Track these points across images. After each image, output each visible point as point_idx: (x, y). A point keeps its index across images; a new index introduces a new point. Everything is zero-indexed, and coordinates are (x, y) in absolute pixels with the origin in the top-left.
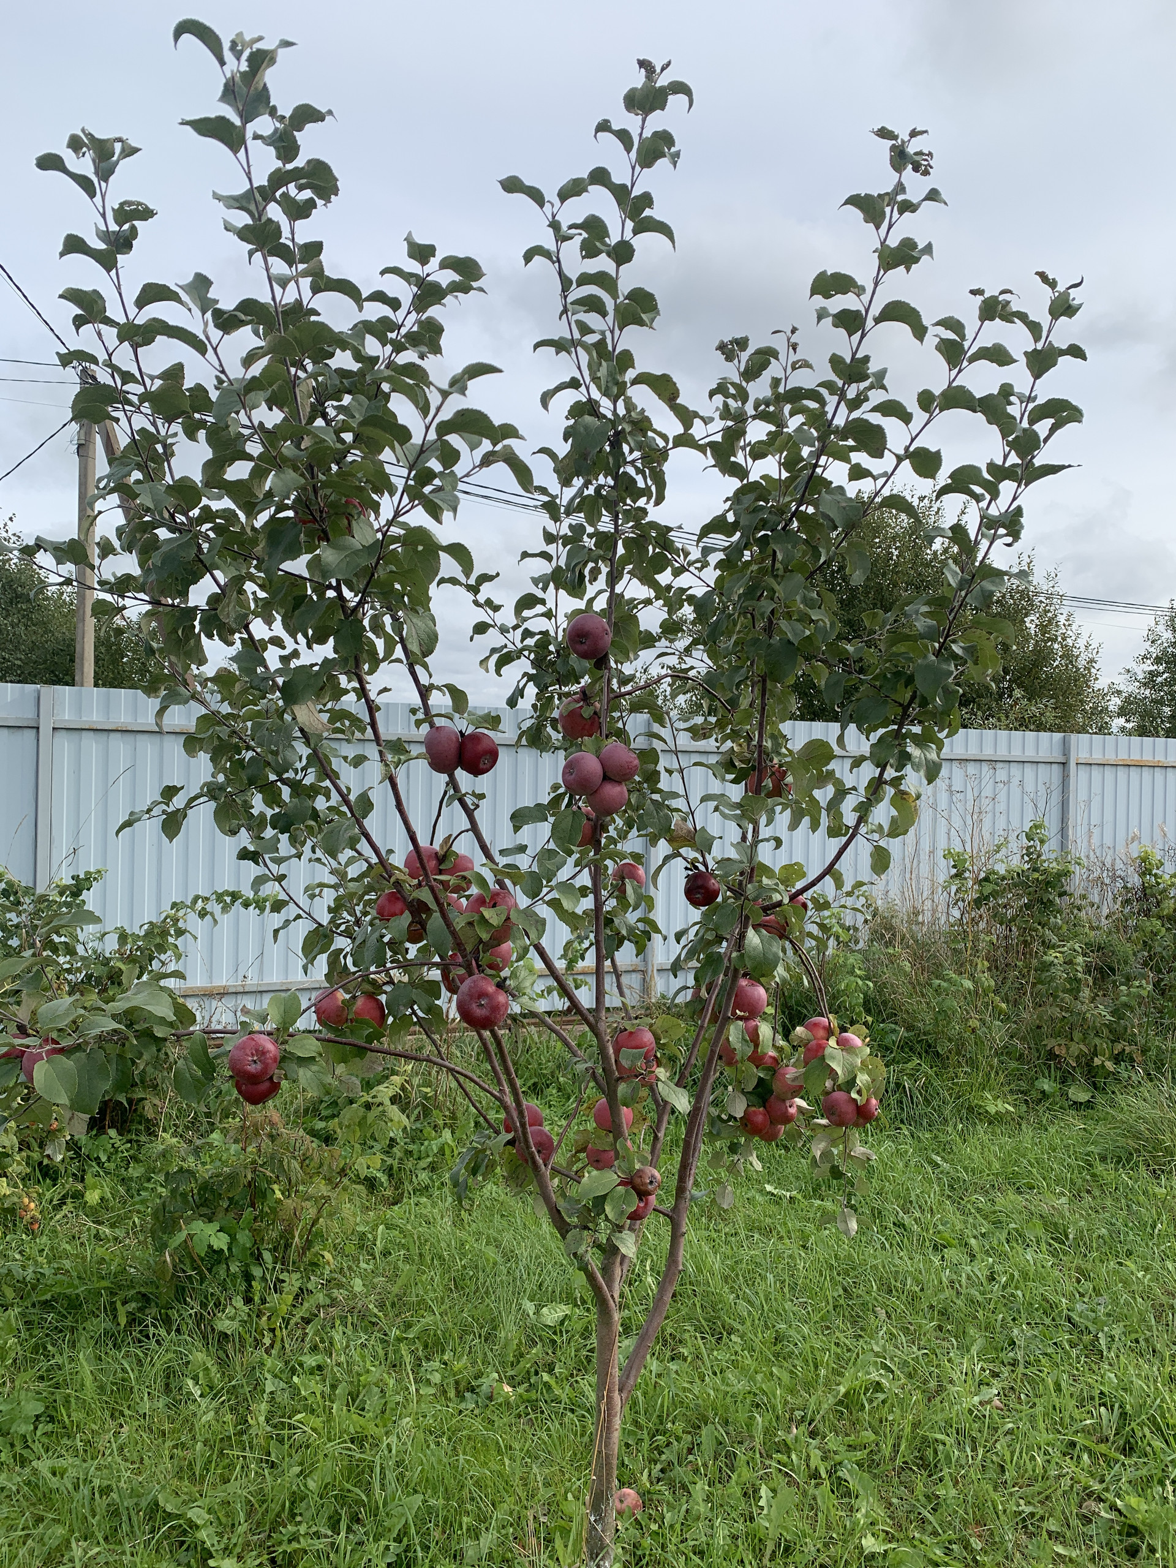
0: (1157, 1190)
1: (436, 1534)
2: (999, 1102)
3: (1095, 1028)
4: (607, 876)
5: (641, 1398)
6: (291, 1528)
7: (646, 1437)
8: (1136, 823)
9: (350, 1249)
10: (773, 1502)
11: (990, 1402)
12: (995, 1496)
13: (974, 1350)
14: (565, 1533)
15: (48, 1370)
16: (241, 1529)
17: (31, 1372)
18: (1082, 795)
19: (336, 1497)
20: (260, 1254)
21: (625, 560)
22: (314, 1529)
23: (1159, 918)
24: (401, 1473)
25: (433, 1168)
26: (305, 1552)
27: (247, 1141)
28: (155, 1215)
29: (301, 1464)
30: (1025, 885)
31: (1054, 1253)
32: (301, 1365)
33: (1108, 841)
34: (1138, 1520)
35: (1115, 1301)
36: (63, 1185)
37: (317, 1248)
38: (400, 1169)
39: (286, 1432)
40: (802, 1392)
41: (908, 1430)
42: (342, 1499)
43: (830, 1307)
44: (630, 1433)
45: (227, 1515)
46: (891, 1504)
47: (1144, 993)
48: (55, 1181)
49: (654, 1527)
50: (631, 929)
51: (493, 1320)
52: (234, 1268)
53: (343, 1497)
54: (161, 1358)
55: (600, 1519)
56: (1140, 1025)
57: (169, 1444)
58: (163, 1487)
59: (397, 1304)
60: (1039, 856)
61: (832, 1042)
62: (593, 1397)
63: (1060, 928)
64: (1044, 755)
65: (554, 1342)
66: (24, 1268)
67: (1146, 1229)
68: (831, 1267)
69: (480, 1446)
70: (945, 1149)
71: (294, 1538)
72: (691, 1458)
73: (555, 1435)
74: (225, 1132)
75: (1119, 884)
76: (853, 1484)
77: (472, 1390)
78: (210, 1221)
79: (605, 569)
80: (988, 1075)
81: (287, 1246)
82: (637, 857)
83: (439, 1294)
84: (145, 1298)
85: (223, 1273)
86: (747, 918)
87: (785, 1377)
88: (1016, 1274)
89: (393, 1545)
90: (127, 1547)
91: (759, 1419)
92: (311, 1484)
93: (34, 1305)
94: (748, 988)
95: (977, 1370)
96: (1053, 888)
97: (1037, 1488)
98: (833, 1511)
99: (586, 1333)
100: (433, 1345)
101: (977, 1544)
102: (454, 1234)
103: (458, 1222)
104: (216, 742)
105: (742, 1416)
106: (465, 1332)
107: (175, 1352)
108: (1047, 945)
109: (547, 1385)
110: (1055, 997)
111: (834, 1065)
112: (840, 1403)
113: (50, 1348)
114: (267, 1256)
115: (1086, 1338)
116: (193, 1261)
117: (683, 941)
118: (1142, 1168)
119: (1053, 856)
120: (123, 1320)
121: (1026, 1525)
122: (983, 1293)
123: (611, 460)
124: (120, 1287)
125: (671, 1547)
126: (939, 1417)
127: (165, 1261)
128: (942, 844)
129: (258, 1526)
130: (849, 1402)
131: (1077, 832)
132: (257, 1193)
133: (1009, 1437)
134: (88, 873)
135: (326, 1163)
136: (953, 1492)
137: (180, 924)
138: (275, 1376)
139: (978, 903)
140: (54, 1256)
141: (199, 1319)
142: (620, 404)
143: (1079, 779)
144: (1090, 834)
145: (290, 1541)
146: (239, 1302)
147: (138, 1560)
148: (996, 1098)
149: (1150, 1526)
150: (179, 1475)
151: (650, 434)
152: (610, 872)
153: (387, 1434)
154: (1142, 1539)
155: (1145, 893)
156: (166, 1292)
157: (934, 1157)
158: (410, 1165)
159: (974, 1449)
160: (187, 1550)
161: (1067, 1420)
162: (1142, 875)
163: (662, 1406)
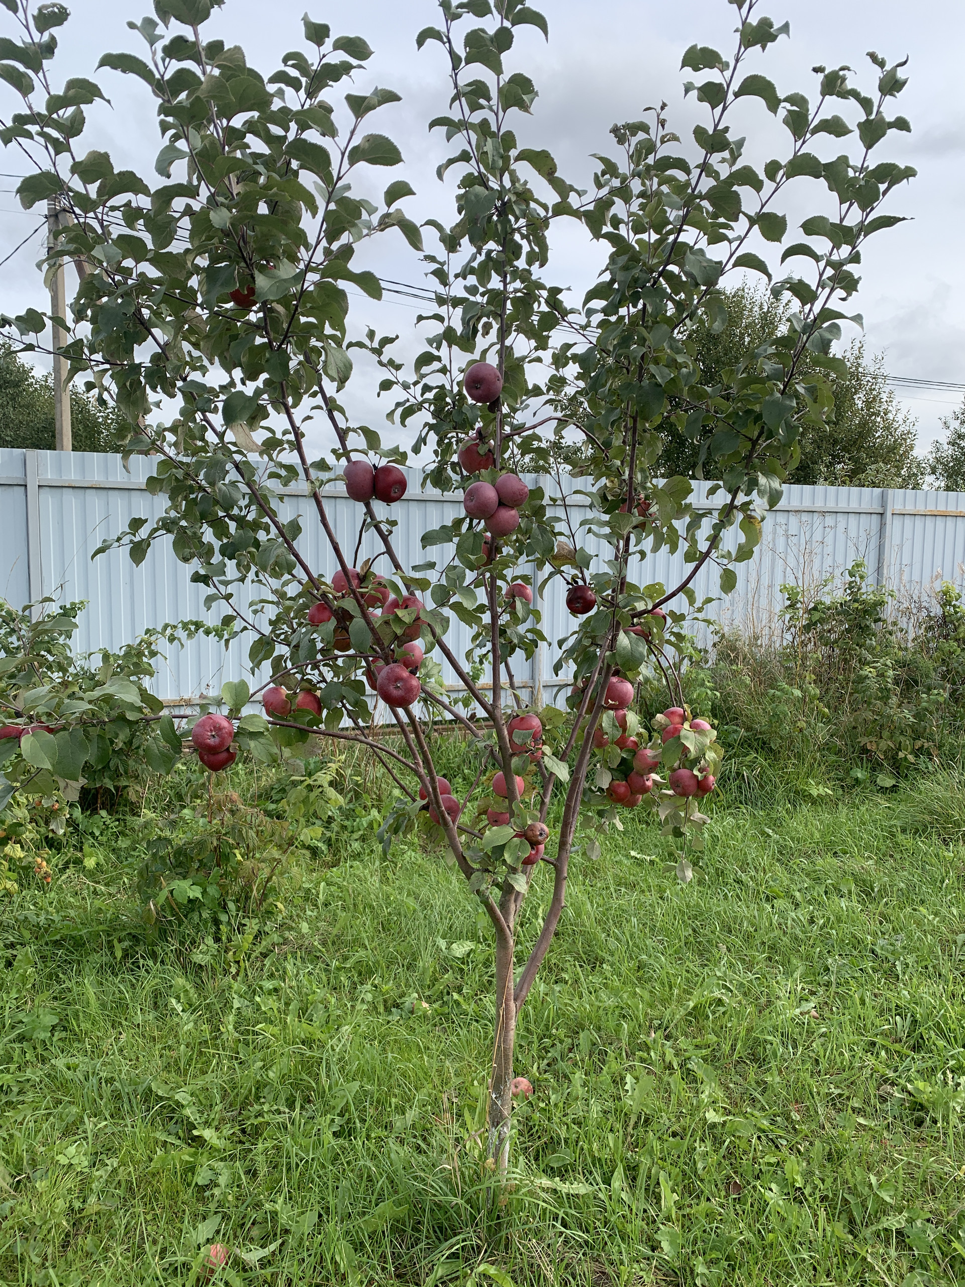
0: (946, 854)
1: (371, 1111)
2: (821, 787)
3: (900, 728)
4: (500, 594)
5: (531, 1011)
6: (257, 1107)
7: (535, 1039)
8: (940, 563)
9: (298, 901)
10: (636, 1086)
11: (808, 1012)
12: (811, 1081)
13: (797, 975)
14: (472, 1109)
15: (60, 993)
16: (217, 1108)
17: (47, 994)
18: (896, 540)
19: (291, 1084)
20: (226, 904)
21: (513, 318)
22: (275, 1107)
23: (956, 640)
24: (343, 1067)
25: (363, 839)
26: (269, 1124)
27: (212, 815)
28: (141, 874)
29: (263, 1060)
30: (846, 613)
31: (862, 902)
32: (261, 988)
33: (916, 577)
34: (923, 1098)
35: (910, 937)
36: (66, 854)
37: (271, 900)
38: (337, 840)
39: (250, 1037)
40: (660, 1007)
41: (743, 1034)
42: (296, 1086)
43: (682, 944)
44: (523, 1037)
45: (206, 1098)
46: (728, 1088)
47: (941, 699)
48: (59, 850)
49: (542, 1105)
50: (521, 638)
51: (413, 954)
52: (206, 914)
53: (297, 1085)
54: (150, 983)
55: (500, 1096)
56: (938, 727)
57: (160, 1046)
58: (155, 1077)
59: (337, 942)
60: (859, 589)
61: (686, 725)
62: (493, 1010)
63: (874, 649)
64: (865, 507)
65: (462, 970)
66: (38, 915)
67: (937, 883)
68: (683, 913)
69: (404, 1047)
70: (776, 824)
71: (260, 1114)
72: (571, 1055)
73: (464, 1039)
74: (194, 809)
75: (924, 613)
76: (700, 1074)
77: (397, 1006)
78: (185, 878)
79: (496, 326)
80: (812, 765)
81: (247, 898)
82: (525, 578)
83: (370, 934)
84: (135, 938)
85: (196, 919)
86: (618, 623)
87: (646, 996)
88: (832, 918)
89: (337, 1119)
90: (129, 1121)
91: (626, 1026)
92: (271, 1074)
93: (47, 944)
94: (618, 684)
95: (799, 988)
96: (870, 615)
97: (845, 1075)
98: (683, 1094)
99: (487, 963)
100: (365, 972)
101: (796, 1116)
102: (381, 889)
103: (385, 880)
104: (174, 484)
105: (612, 1024)
106: (391, 962)
107: (161, 978)
108: (863, 663)
109: (457, 1003)
110: (869, 704)
111: (687, 744)
112: (690, 1014)
113: (61, 975)
114: (231, 906)
115: (886, 966)
116: (172, 909)
117: (564, 647)
118: (934, 837)
119: (870, 589)
120: (119, 954)
121: (836, 1103)
122: (804, 932)
123: (499, 227)
124: (115, 930)
125: (556, 1119)
126: (769, 1023)
127: (150, 909)
128: (779, 581)
129: (231, 1106)
130: (697, 1013)
131: (891, 570)
132: (222, 856)
133: (822, 1039)
134: (73, 604)
135: (277, 833)
136: (778, 1079)
137: (153, 647)
138: (241, 996)
139: (807, 628)
140: (62, 906)
141: (179, 953)
142: (506, 178)
143: (894, 526)
144: (901, 572)
145: (256, 1117)
146: (210, 941)
147: (137, 1130)
148: (818, 784)
149: (933, 1103)
150: (167, 1068)
151: (533, 205)
152: (504, 592)
153: (331, 1038)
154: (927, 1113)
155: (945, 620)
156: (152, 933)
157: (767, 830)
158: (345, 837)
159: (795, 1047)
160: (176, 1123)
161: (869, 1026)
162: (944, 606)
163: (548, 1017)
